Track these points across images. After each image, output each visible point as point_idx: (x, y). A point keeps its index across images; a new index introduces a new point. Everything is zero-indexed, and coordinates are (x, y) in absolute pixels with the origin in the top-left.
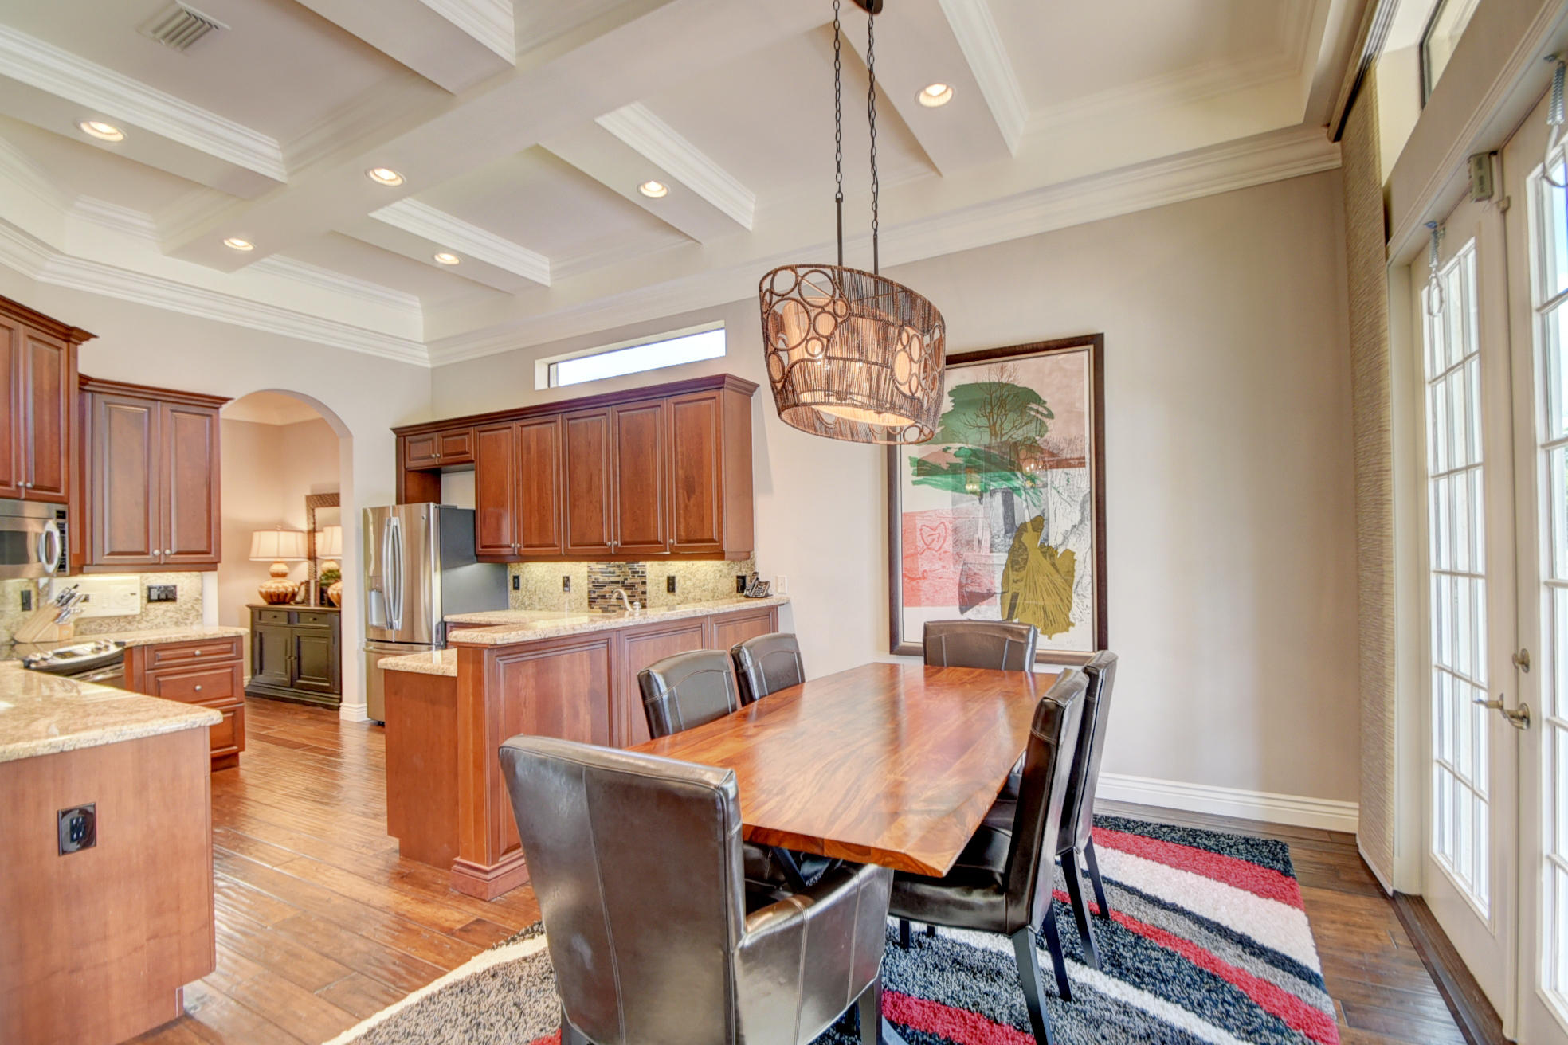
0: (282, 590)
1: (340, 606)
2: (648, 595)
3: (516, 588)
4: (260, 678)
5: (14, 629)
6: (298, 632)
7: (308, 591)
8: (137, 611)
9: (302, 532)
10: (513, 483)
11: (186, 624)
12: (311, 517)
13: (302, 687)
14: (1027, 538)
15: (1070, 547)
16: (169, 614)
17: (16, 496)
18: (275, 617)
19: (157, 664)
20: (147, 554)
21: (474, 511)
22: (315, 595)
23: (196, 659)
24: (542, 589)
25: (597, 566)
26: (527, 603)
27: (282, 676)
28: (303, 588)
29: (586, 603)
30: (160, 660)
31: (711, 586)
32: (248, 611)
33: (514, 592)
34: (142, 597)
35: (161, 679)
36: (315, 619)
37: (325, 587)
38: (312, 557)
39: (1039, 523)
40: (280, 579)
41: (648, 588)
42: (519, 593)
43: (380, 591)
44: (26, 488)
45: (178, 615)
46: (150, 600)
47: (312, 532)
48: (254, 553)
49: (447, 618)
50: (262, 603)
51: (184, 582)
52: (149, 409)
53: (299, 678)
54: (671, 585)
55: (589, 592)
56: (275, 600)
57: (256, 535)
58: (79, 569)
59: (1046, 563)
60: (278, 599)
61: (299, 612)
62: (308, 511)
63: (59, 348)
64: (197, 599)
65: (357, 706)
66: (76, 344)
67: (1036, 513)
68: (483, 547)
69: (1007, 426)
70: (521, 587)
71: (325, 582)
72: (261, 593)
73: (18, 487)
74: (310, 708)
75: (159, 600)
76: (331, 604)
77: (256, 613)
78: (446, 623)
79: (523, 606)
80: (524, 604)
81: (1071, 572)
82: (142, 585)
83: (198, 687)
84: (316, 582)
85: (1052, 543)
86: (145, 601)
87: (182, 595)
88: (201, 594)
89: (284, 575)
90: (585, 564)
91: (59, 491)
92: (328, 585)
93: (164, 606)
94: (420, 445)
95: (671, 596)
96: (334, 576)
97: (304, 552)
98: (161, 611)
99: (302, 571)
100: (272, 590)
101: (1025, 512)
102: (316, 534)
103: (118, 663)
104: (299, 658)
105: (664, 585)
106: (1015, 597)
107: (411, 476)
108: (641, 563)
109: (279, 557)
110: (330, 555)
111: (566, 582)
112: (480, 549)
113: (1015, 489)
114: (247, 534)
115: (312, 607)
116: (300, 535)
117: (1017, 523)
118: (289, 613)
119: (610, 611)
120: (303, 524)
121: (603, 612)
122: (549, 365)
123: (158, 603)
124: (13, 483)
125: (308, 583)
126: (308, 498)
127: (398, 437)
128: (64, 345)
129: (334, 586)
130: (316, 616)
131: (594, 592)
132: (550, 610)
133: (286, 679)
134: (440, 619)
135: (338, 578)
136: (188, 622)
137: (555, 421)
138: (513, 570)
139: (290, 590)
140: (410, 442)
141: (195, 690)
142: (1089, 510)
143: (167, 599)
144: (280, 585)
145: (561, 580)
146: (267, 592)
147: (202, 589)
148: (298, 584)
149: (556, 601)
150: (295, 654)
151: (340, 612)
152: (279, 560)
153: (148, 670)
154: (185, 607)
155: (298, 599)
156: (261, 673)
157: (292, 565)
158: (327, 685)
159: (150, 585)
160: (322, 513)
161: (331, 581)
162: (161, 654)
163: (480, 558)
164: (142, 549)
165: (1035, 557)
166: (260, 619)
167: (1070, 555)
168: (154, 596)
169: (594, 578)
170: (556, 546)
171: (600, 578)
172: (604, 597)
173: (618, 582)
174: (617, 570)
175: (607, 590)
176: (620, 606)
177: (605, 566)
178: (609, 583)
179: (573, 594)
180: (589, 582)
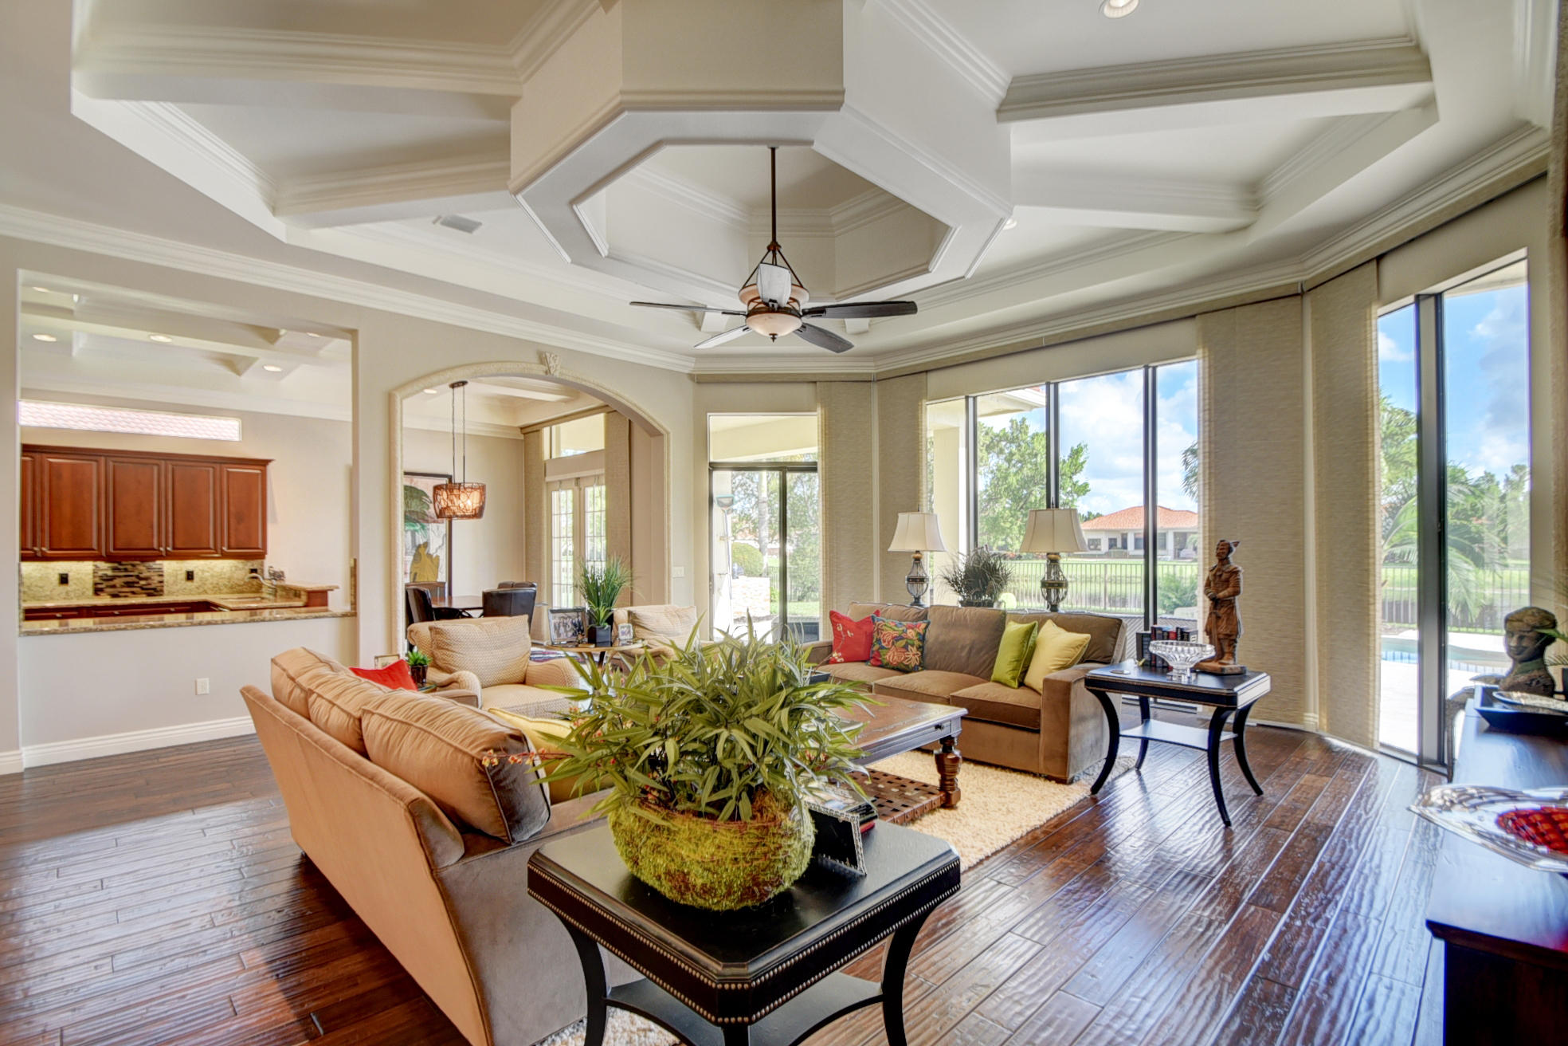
2: (165, 583)
14: (421, 550)
15: (438, 554)
25: (102, 565)
29: (90, 592)
31: (227, 575)
39: (426, 545)
41: (165, 579)
54: (190, 576)
55: (96, 584)
59: (428, 560)
67: (425, 540)
69: (414, 504)
81: (438, 563)
85: (431, 552)
90: (92, 563)
95: (189, 583)
101: (420, 540)
105: (184, 576)
106: (416, 574)
108: (158, 562)
111: (64, 579)
113: (416, 531)
117: (417, 544)
131: (101, 584)
142: (446, 540)
145: (58, 575)
149: (48, 593)
165: (424, 558)
167: (438, 557)
169: (100, 573)
170: (93, 550)
171: (110, 573)
172: (114, 586)
173: (131, 576)
174: (129, 567)
175: (117, 582)
176: (133, 593)
177: (116, 565)
178: (119, 577)
179: (74, 587)
180: (94, 577)
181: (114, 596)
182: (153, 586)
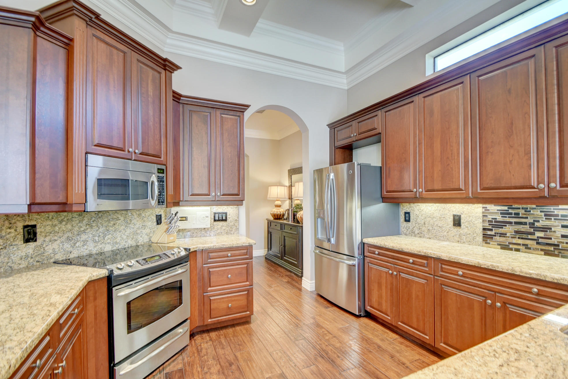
0: (279, 213)
1: (302, 224)
3: (407, 219)
4: (270, 252)
5: (151, 235)
6: (284, 234)
7: (288, 214)
8: (209, 226)
9: (287, 186)
10: (415, 143)
11: (231, 234)
12: (290, 179)
13: (285, 261)
16: (224, 228)
17: (130, 158)
18: (276, 225)
19: (209, 260)
20: (209, 195)
21: (381, 167)
22: (291, 216)
23: (229, 258)
24: (432, 222)
25: (493, 208)
26: (417, 232)
27: (278, 253)
28: (287, 212)
29: (480, 238)
30: (210, 259)
32: (267, 221)
33: (405, 223)
34: (211, 218)
35: (211, 270)
36: (291, 229)
37: (295, 213)
38: (291, 198)
40: (278, 208)
42: (409, 224)
43: (323, 219)
44: (135, 153)
45: (227, 229)
46: (215, 220)
47: (291, 186)
48: (268, 196)
49: (365, 240)
50: (272, 218)
51: (230, 210)
52: (210, 113)
53: (285, 256)
55: (485, 229)
56: (276, 217)
57: (270, 187)
58: (177, 204)
60: (278, 217)
61: (285, 224)
62: (289, 176)
63: (160, 73)
64: (236, 220)
65: (310, 282)
66: (172, 73)
68: (386, 192)
70: (411, 220)
71: (295, 210)
72: (271, 214)
73: (129, 151)
74: (289, 273)
75: (219, 220)
76: (298, 222)
77: (270, 223)
78: (364, 244)
79: (412, 234)
80: (414, 233)
82: (211, 212)
83: (229, 276)
84: (292, 210)
86: (213, 221)
87: (229, 218)
88: (238, 218)
89: (279, 206)
90: (481, 205)
91: (160, 158)
92: (297, 212)
93: (221, 223)
94: (343, 131)
96: (299, 207)
97: (287, 196)
98: (220, 226)
99: (286, 205)
100: (275, 213)
102: (292, 188)
103: (186, 262)
104: (285, 246)
107: (337, 150)
109: (277, 198)
110: (297, 197)
111: (457, 222)
112: (385, 193)
114: (266, 187)
115: (290, 223)
116: (285, 187)
118: (281, 224)
119: (511, 249)
120: (287, 183)
121: (502, 248)
122: (434, 58)
123: (219, 222)
124: (126, 150)
125: (289, 210)
126: (289, 170)
127: (330, 130)
128: (163, 72)
129: (299, 213)
130: (291, 227)
131: (491, 230)
132: (439, 240)
133: (279, 255)
134: (360, 241)
135: (301, 209)
136: (232, 232)
137: (462, 83)
138: (405, 207)
139: (282, 213)
140: (338, 131)
141: (228, 277)
143: (222, 220)
144: (278, 211)
145: (452, 218)
146: (273, 213)
147: (238, 214)
148: (285, 210)
149: (445, 233)
150: (283, 244)
151: (302, 227)
152: (278, 199)
153: (204, 264)
154: (231, 224)
155: (285, 217)
156: (271, 250)
157: (283, 201)
158: (296, 263)
159: (215, 212)
160: (294, 177)
161: (298, 210)
162: (211, 254)
163: (384, 199)
164: (207, 192)
166: (271, 226)
168: (217, 218)
169: (490, 217)
170: (462, 190)
171: (499, 218)
172: (503, 235)
173: (525, 224)
174: (521, 212)
175: (509, 230)
176: (526, 246)
177: (506, 208)
178: (510, 223)
179: (466, 230)
180: (483, 221)
181: (505, 247)
182: (554, 241)
